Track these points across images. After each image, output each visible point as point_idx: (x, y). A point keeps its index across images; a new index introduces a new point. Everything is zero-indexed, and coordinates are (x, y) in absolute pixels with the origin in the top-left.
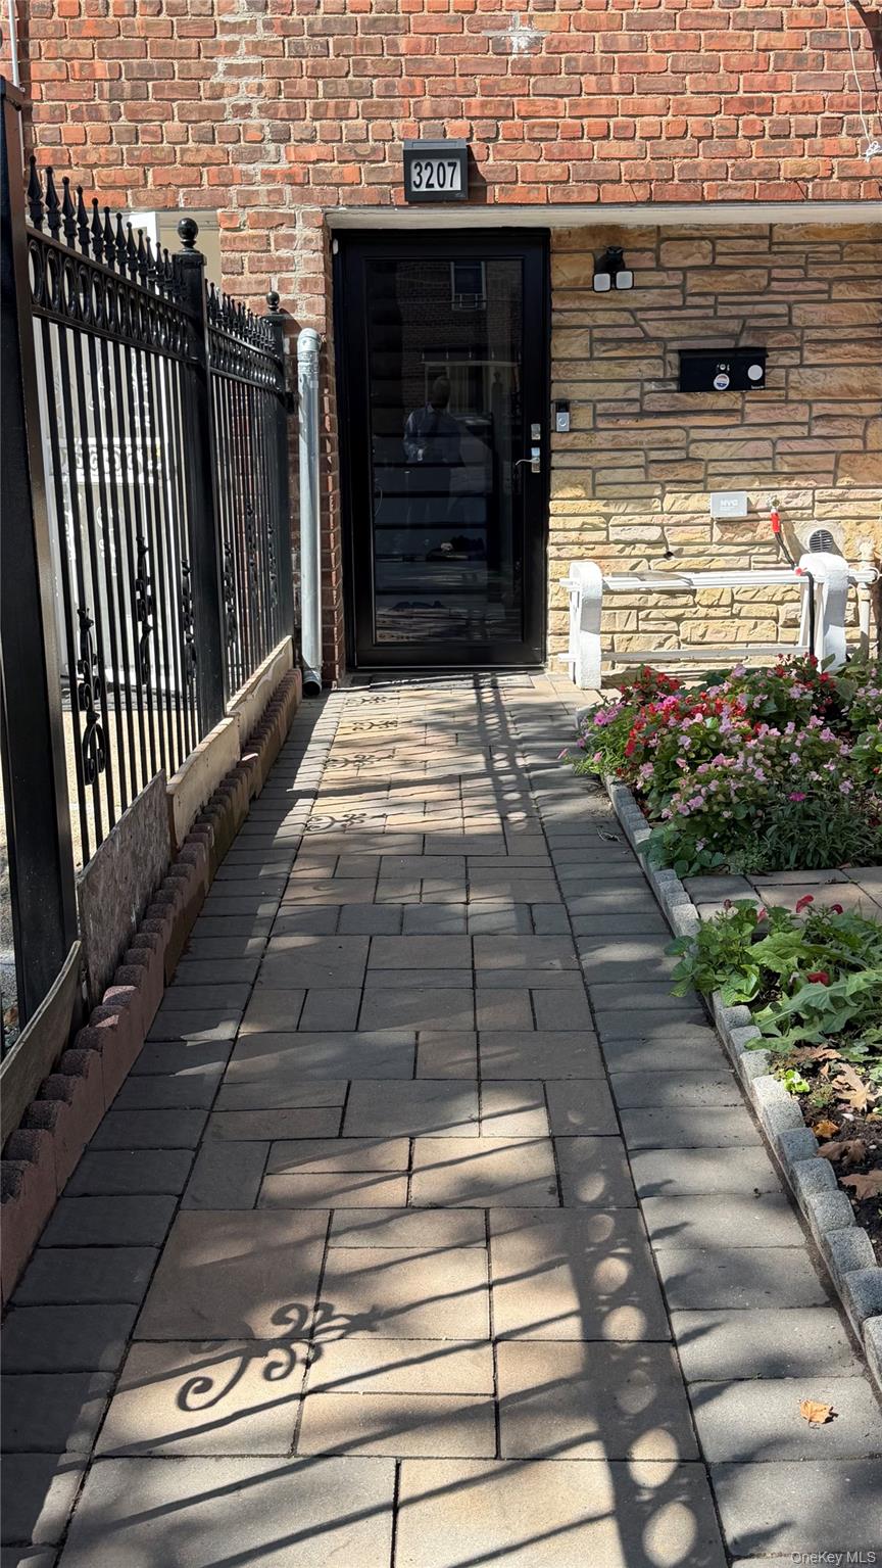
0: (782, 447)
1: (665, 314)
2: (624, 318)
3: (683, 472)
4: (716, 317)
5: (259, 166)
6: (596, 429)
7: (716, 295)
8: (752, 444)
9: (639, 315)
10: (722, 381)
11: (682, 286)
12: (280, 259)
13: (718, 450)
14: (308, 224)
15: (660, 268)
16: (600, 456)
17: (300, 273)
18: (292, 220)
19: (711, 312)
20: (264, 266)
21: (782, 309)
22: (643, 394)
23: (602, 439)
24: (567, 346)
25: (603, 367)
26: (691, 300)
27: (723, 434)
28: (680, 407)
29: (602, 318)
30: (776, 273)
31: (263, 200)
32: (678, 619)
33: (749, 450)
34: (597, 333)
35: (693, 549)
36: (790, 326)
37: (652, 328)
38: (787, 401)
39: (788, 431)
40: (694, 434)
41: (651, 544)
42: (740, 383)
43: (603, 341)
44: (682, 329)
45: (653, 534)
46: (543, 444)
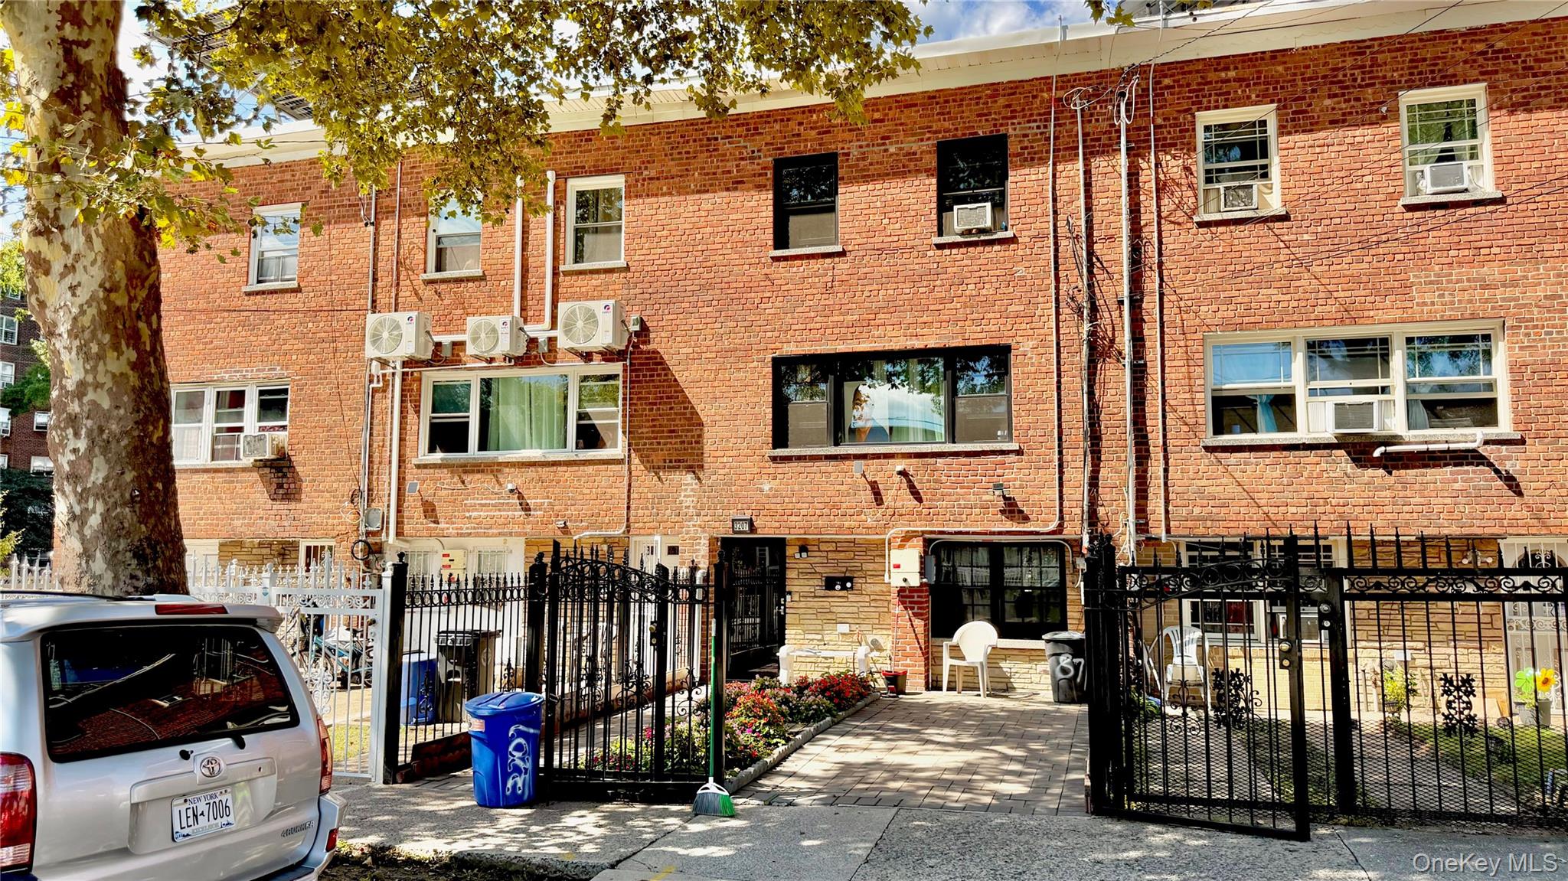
0: (861, 610)
1: (822, 566)
2: (809, 566)
3: (829, 616)
4: (837, 567)
5: (692, 523)
6: (800, 601)
7: (838, 560)
8: (851, 608)
9: (813, 566)
10: (838, 587)
11: (827, 557)
12: (696, 550)
13: (840, 610)
14: (705, 539)
15: (819, 551)
16: (801, 610)
17: (702, 553)
18: (700, 538)
19: (836, 565)
20: (692, 551)
21: (859, 565)
22: (815, 591)
23: (802, 604)
24: (791, 574)
25: (802, 582)
26: (830, 562)
27: (841, 605)
28: (827, 595)
29: (802, 566)
30: (856, 554)
31: (692, 532)
32: (828, 667)
33: (850, 610)
34: (800, 571)
35: (832, 644)
36: (861, 571)
37: (817, 570)
38: (862, 595)
39: (862, 605)
40: (832, 604)
41: (818, 640)
42: (844, 588)
43: (802, 573)
44: (827, 570)
45: (819, 637)
46: (784, 605)
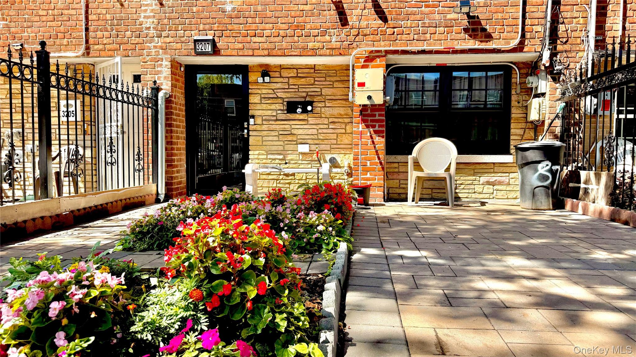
0: (320, 131)
1: (283, 90)
2: (271, 91)
3: (290, 138)
4: (298, 92)
5: (153, 44)
6: (263, 124)
7: (298, 85)
8: (311, 130)
9: (275, 91)
10: (299, 110)
11: (288, 83)
12: (158, 71)
13: (300, 132)
14: (166, 61)
15: (281, 77)
16: (264, 132)
17: (165, 74)
18: (162, 59)
19: (297, 90)
20: (153, 73)
21: (319, 90)
22: (277, 114)
23: (264, 127)
24: (253, 99)
25: (265, 106)
26: (291, 87)
27: (302, 127)
28: (288, 118)
29: (264, 91)
30: (316, 79)
31: (153, 54)
32: (289, 184)
33: (310, 132)
34: (263, 96)
35: (293, 162)
36: (321, 95)
37: (279, 95)
38: (321, 117)
39: (322, 126)
40: (293, 127)
41: (280, 159)
42: (305, 111)
43: (265, 98)
44: (288, 95)
45: (281, 157)
46: (248, 129)
